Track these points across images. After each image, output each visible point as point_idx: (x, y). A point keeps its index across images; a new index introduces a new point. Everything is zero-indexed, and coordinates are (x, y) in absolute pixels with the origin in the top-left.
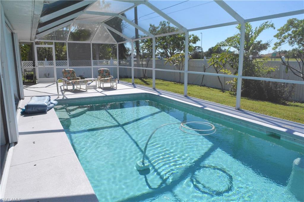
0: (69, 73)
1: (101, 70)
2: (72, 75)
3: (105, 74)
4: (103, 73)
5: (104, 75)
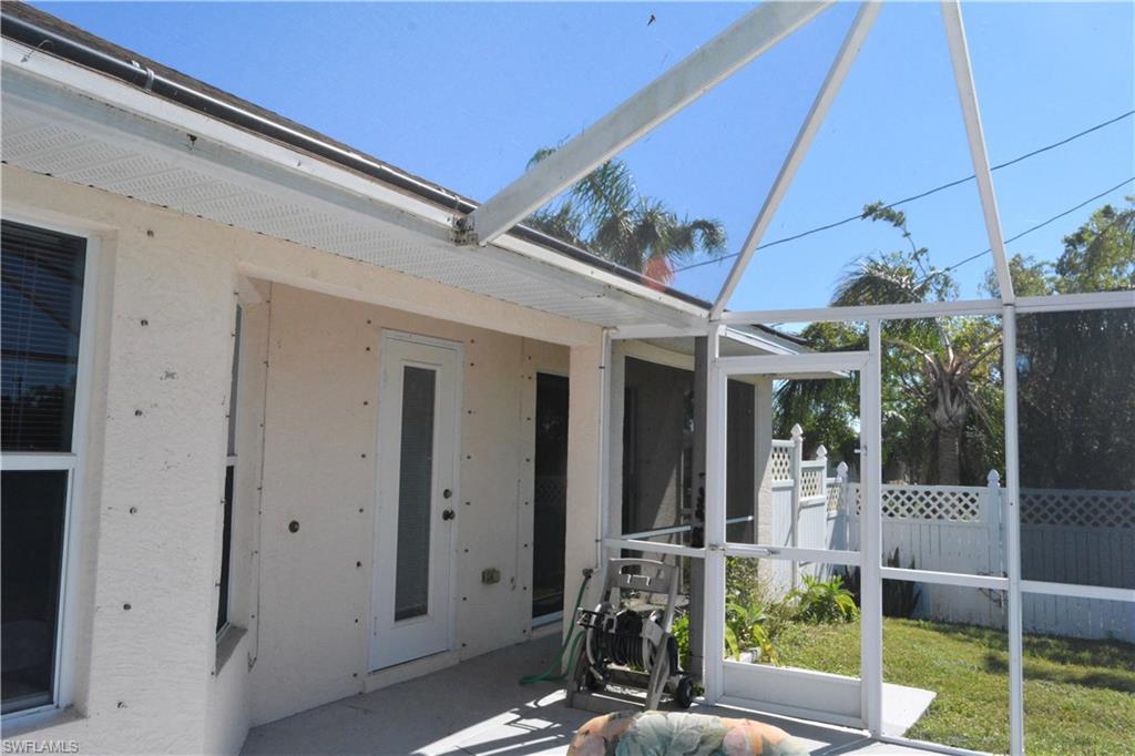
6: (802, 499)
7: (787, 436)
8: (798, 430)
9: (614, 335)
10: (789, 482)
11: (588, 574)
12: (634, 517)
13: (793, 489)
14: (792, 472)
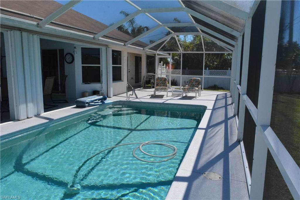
0: (161, 80)
1: (191, 79)
2: (164, 82)
3: (194, 83)
4: (192, 83)
5: (193, 85)
6: (162, 71)
7: (161, 63)
8: (162, 62)
9: (146, 53)
10: (161, 69)
11: (144, 77)
12: (148, 71)
13: (161, 70)
14: (161, 68)
